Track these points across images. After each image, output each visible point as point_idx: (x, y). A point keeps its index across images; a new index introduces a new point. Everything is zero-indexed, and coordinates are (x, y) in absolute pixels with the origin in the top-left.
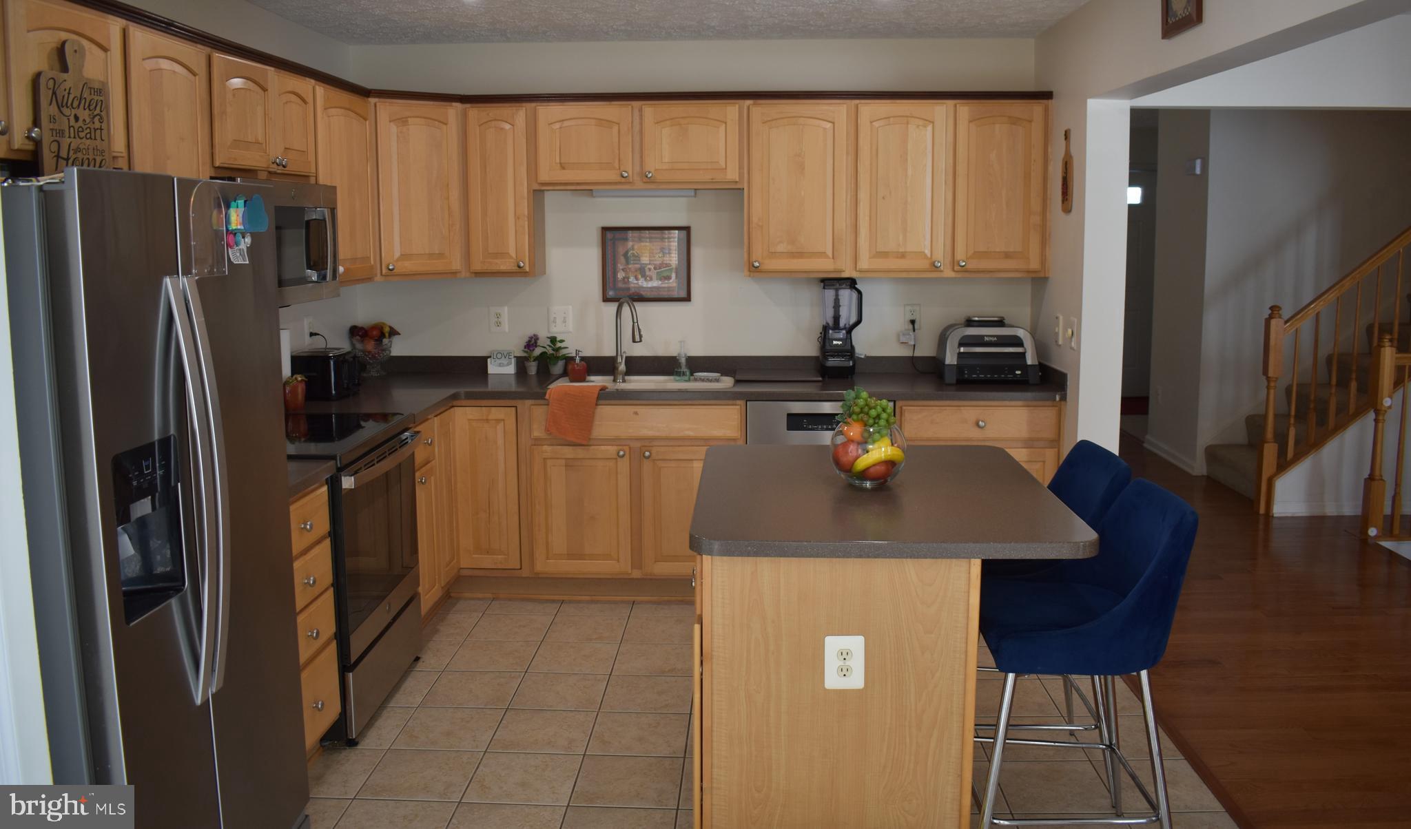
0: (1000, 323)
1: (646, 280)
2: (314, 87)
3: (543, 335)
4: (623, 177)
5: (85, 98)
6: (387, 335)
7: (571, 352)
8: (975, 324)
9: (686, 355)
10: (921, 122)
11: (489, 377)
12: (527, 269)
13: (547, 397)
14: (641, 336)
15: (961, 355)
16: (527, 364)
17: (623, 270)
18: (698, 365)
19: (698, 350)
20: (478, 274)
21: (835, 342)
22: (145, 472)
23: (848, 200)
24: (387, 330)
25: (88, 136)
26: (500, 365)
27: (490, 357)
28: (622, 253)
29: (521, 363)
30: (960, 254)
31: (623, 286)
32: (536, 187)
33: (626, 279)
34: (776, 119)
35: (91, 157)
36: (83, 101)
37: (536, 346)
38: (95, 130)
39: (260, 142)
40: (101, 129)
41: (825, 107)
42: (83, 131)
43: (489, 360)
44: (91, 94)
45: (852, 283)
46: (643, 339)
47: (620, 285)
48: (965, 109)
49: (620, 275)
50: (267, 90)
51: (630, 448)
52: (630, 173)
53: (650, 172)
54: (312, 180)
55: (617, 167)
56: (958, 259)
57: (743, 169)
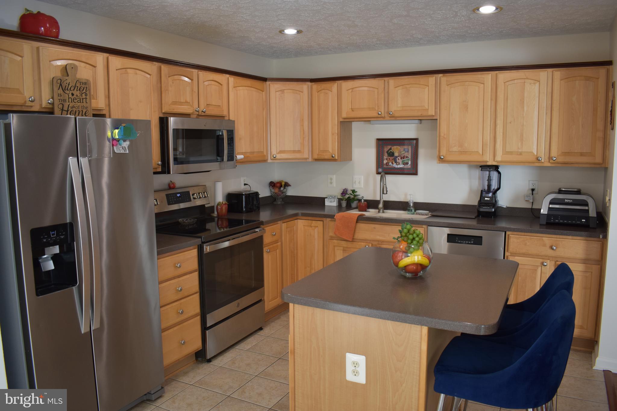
0: (578, 192)
1: (397, 165)
2: (228, 78)
3: (350, 188)
4: (379, 114)
5: (78, 87)
6: (283, 186)
7: (360, 197)
8: (563, 192)
9: (413, 201)
10: (532, 81)
11: (326, 207)
12: (337, 158)
13: (335, 218)
14: (387, 191)
15: (550, 209)
16: (342, 202)
17: (386, 159)
18: (418, 206)
19: (421, 199)
20: (317, 160)
21: (486, 199)
22: (52, 236)
23: (492, 124)
24: (283, 184)
25: (79, 101)
26: (331, 202)
27: (327, 198)
28: (386, 151)
29: (340, 200)
30: (554, 153)
31: (386, 167)
32: (342, 120)
33: (387, 164)
34: (454, 83)
35: (80, 110)
36: (76, 88)
37: (346, 194)
38: (83, 99)
39: (188, 102)
40: (86, 98)
41: (480, 76)
42: (76, 99)
43: (326, 199)
44: (80, 84)
45: (496, 168)
46: (388, 192)
47: (385, 166)
48: (558, 73)
49: (385, 162)
50: (193, 80)
51: (372, 244)
52: (383, 113)
53: (391, 112)
54: (227, 118)
55: (377, 110)
56: (552, 156)
57: (437, 109)
